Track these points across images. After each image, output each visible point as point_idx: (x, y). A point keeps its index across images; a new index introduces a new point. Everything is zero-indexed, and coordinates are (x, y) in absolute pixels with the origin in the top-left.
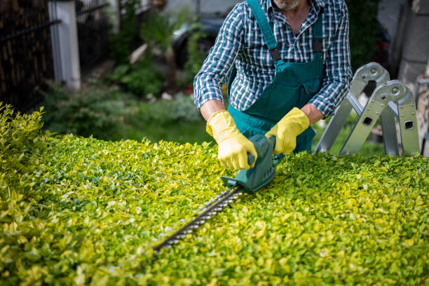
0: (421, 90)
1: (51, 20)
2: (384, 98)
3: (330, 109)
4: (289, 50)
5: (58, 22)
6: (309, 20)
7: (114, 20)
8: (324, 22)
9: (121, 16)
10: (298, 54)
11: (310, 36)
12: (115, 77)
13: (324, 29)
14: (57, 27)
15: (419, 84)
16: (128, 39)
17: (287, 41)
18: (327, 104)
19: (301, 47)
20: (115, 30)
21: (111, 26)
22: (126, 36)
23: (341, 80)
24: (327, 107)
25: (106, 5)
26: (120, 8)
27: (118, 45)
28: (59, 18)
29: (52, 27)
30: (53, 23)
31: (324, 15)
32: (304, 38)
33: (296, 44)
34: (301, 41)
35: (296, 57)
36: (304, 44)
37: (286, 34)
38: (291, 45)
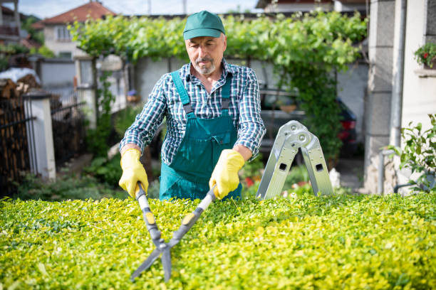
0: (386, 160)
1: (26, 117)
2: (293, 145)
4: (202, 107)
5: (34, 118)
6: (218, 83)
7: (91, 116)
8: (232, 84)
9: (98, 112)
10: (211, 110)
11: (221, 96)
12: (92, 169)
14: (32, 123)
15: (384, 156)
16: (105, 134)
17: (201, 99)
19: (213, 105)
20: (93, 126)
21: (88, 123)
22: (102, 131)
25: (84, 103)
26: (97, 106)
27: (95, 139)
28: (34, 115)
29: (27, 123)
30: (28, 120)
31: (233, 79)
32: (215, 97)
33: (208, 102)
34: (213, 100)
35: (207, 112)
36: (215, 102)
37: (200, 94)
38: (204, 103)
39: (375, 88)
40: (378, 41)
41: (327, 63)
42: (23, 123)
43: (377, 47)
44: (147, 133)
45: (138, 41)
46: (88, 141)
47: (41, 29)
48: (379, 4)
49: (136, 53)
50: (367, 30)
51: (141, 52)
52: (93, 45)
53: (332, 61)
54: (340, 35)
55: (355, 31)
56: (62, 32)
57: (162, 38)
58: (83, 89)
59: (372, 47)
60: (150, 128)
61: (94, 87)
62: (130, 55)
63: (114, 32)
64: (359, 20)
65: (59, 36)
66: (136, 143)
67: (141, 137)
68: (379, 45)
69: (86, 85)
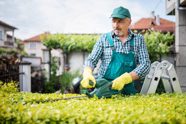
1: (20, 72)
2: (161, 68)
3: (140, 72)
4: (120, 49)
5: (23, 73)
6: (128, 38)
7: (47, 76)
8: (134, 41)
9: (50, 75)
10: (124, 50)
11: (129, 45)
13: (134, 43)
17: (119, 46)
18: (138, 71)
20: (48, 81)
21: (46, 79)
22: (52, 83)
23: (145, 62)
24: (139, 72)
25: (45, 70)
26: (50, 71)
27: (49, 86)
28: (23, 72)
29: (20, 75)
30: (21, 74)
31: (134, 39)
32: (126, 45)
33: (123, 47)
34: (125, 46)
35: (122, 51)
36: (126, 47)
37: (119, 43)
38: (121, 47)
39: (179, 64)
40: (180, 43)
41: (157, 53)
42: (18, 75)
43: (179, 46)
44: (95, 61)
45: (71, 42)
46: (46, 88)
47: (23, 44)
48: (179, 27)
49: (69, 47)
50: (174, 39)
51: (72, 47)
52: (50, 43)
53: (159, 51)
54: (161, 41)
55: (168, 39)
56: (32, 45)
57: (81, 41)
58: (45, 63)
59: (177, 46)
60: (96, 59)
61: (49, 63)
62: (67, 48)
63: (60, 38)
64: (169, 35)
65: (31, 46)
66: (90, 66)
67: (92, 64)
68: (180, 45)
69: (46, 62)
